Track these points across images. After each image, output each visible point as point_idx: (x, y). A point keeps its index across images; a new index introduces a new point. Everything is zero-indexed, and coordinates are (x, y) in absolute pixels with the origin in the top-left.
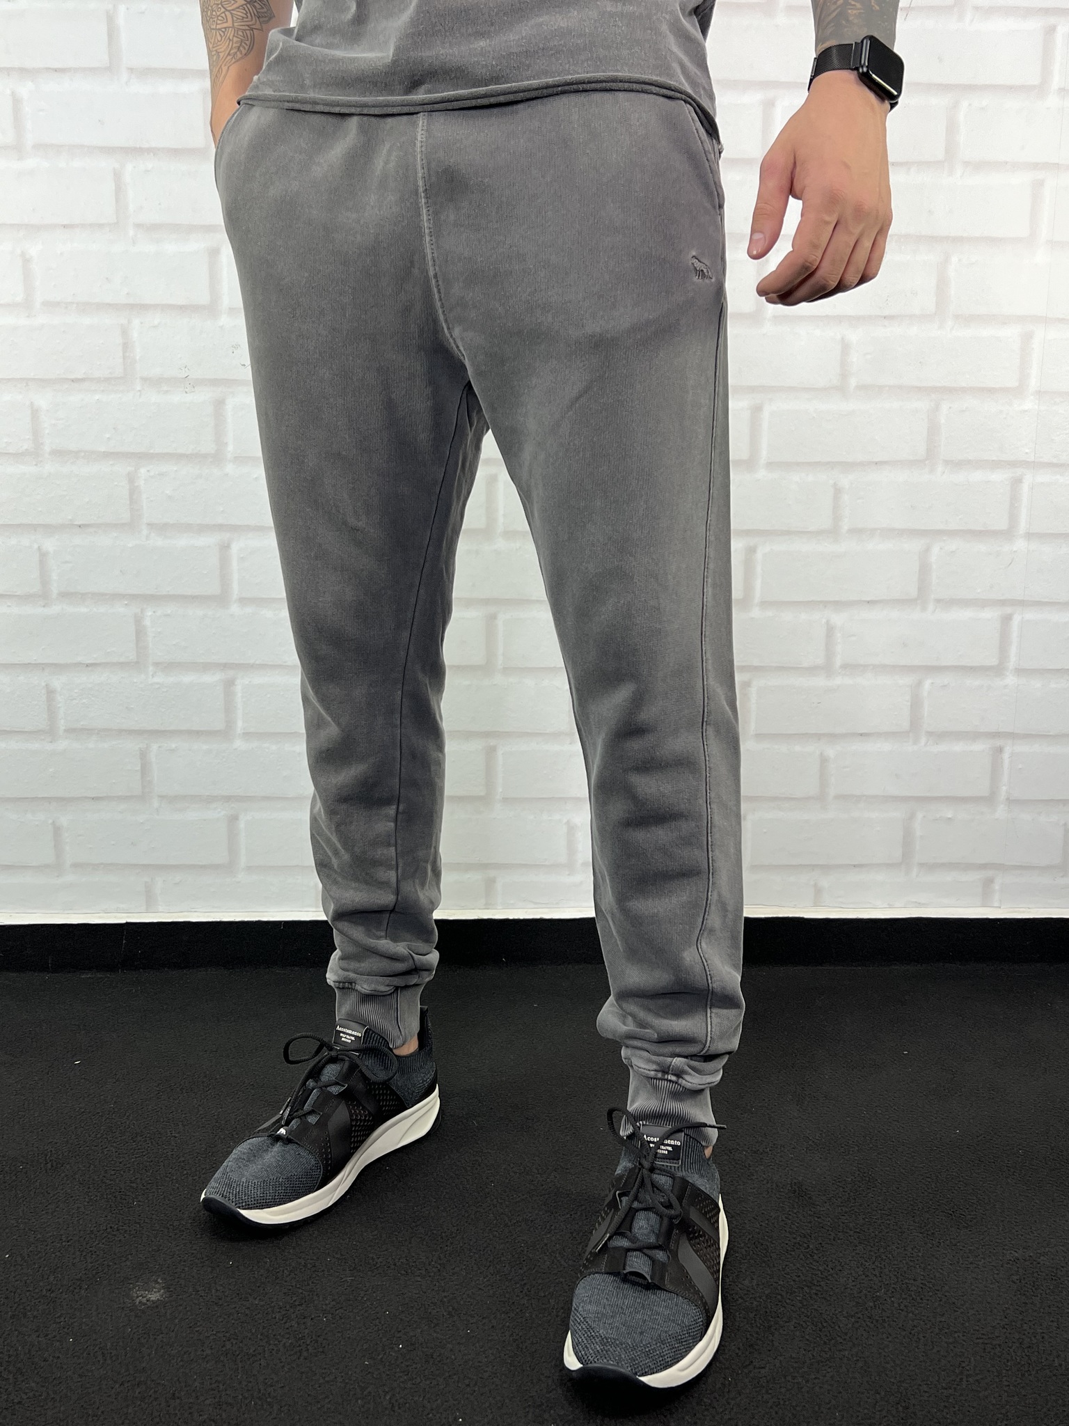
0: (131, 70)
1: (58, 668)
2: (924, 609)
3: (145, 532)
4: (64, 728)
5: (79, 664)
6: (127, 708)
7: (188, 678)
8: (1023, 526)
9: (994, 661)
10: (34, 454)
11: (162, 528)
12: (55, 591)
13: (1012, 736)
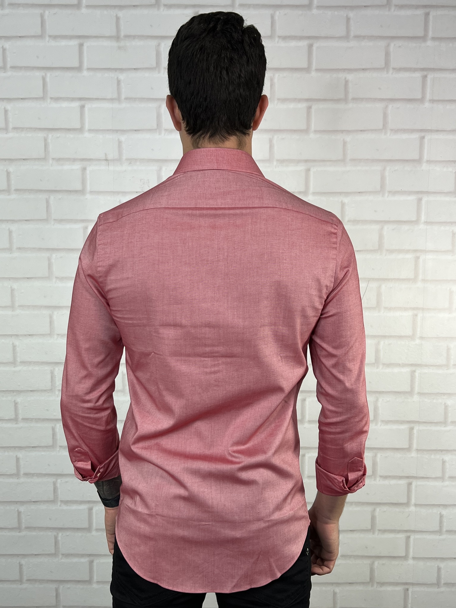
0: (58, 334)
1: (24, 556)
2: (374, 533)
3: (59, 504)
4: (26, 579)
5: (32, 555)
6: (51, 571)
7: (75, 560)
8: (413, 501)
9: (403, 554)
10: (17, 475)
11: (66, 502)
12: (23, 526)
13: (413, 584)
